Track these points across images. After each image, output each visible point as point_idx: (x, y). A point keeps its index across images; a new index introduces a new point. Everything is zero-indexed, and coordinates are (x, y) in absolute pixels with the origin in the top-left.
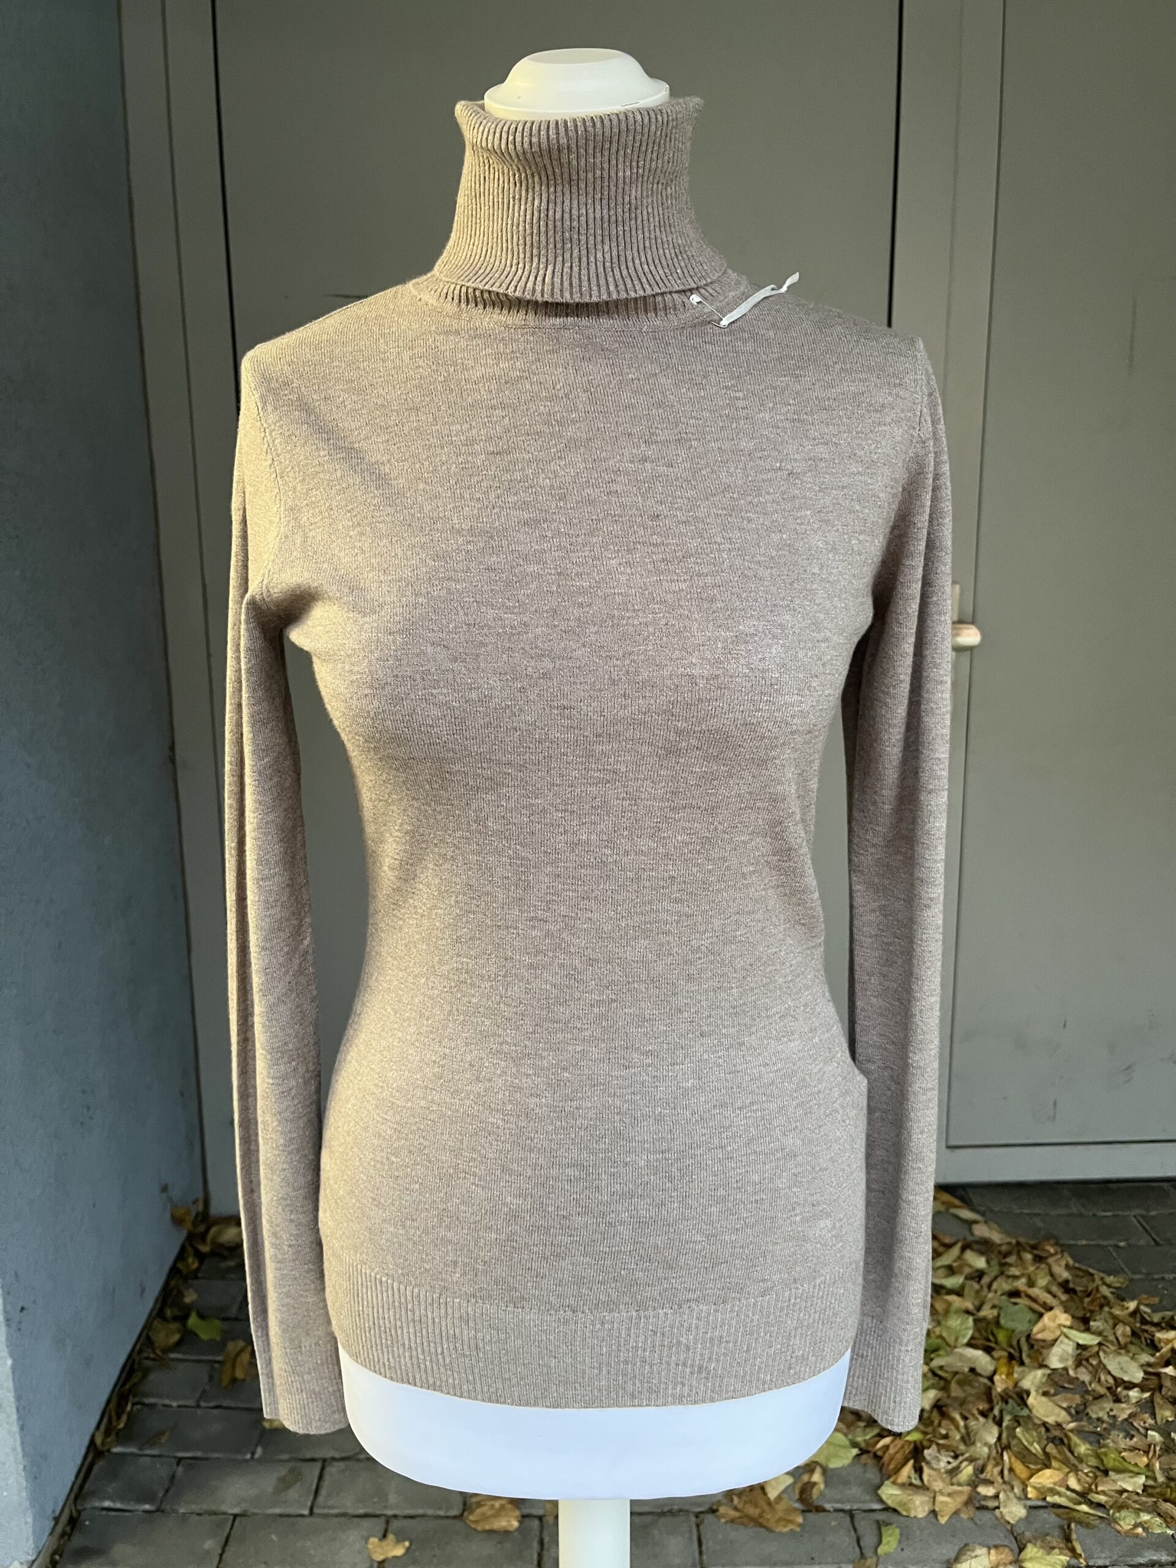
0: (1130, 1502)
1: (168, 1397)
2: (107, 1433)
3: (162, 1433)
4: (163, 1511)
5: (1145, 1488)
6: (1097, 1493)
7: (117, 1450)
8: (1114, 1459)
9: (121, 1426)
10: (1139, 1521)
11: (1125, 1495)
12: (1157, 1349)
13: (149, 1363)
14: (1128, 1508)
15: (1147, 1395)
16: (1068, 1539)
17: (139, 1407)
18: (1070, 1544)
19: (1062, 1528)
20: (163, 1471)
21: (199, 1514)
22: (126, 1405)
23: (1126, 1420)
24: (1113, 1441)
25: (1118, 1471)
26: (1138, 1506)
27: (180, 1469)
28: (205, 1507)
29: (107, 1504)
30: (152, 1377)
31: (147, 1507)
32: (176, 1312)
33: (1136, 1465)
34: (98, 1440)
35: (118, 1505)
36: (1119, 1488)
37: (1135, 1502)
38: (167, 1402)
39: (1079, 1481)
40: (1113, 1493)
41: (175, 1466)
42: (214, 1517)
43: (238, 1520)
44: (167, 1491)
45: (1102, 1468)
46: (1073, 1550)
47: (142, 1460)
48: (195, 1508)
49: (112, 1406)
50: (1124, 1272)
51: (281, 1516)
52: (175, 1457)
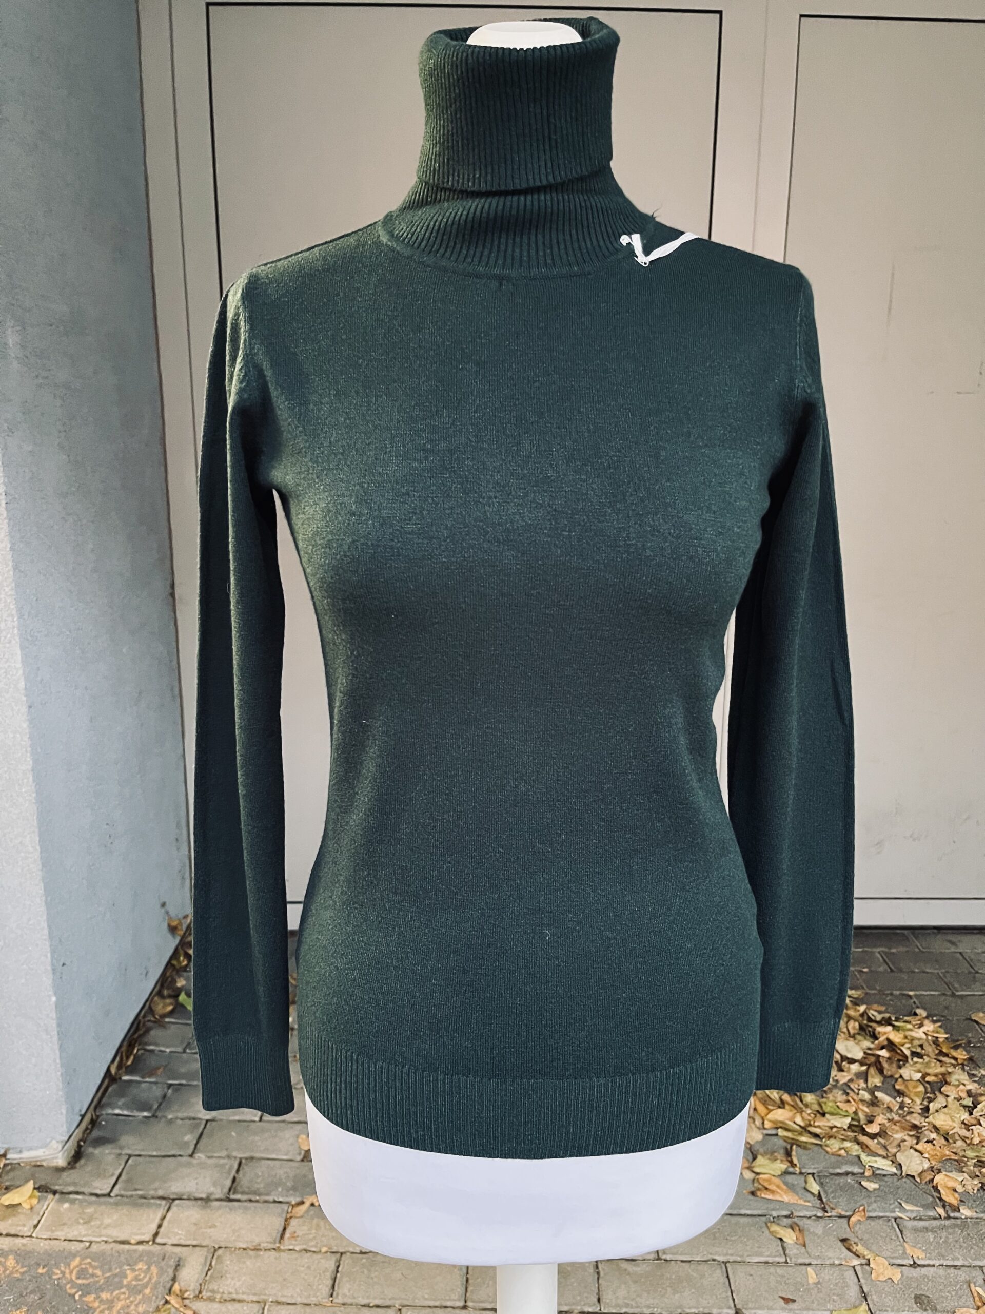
0: (836, 1135)
1: (163, 1045)
2: (119, 1067)
3: (159, 1068)
4: (157, 1117)
5: (850, 1126)
6: (815, 1127)
7: (125, 1078)
8: (831, 1107)
9: (129, 1063)
10: (842, 1146)
11: (835, 1130)
12: (877, 1039)
13: (150, 1024)
14: (835, 1138)
15: (864, 1068)
16: (788, 1154)
17: (142, 1052)
18: (789, 1159)
19: (786, 1149)
20: (157, 1092)
21: (182, 1119)
22: (134, 1049)
23: (845, 1084)
24: (833, 1096)
25: (832, 1114)
26: (843, 1137)
27: (170, 1091)
28: (185, 1115)
29: (117, 1111)
30: (153, 1033)
31: (145, 1114)
32: (170, 992)
33: (847, 1111)
34: (113, 1070)
35: (126, 1113)
36: (830, 1124)
37: (842, 1135)
38: (163, 1049)
39: (803, 1118)
40: (827, 1128)
41: (166, 1090)
42: (192, 1121)
43: (209, 1124)
44: (160, 1105)
45: (821, 1112)
46: (791, 1162)
47: (143, 1085)
48: (180, 1115)
49: (124, 1049)
50: (863, 988)
51: (239, 1121)
52: (167, 1084)
